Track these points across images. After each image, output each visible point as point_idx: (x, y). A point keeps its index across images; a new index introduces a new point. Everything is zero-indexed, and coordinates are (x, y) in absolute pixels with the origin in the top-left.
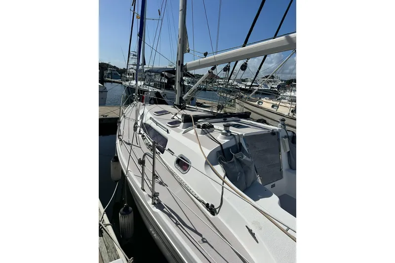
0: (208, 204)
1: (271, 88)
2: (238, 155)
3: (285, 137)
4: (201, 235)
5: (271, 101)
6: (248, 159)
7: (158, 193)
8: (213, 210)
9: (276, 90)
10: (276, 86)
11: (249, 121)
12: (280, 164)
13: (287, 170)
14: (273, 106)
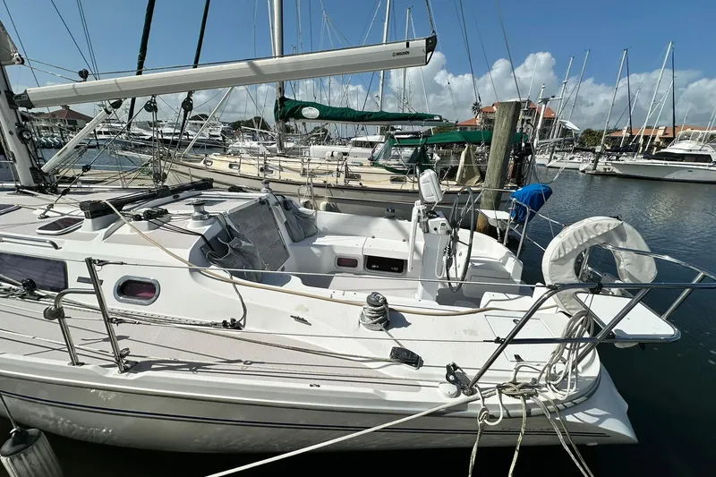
0: (225, 322)
1: (211, 136)
2: (233, 244)
3: (276, 204)
4: (239, 361)
5: (225, 158)
6: (248, 244)
7: (127, 349)
8: (236, 325)
9: (221, 139)
10: (219, 133)
11: (215, 193)
12: (281, 240)
13: (290, 245)
14: (231, 166)
